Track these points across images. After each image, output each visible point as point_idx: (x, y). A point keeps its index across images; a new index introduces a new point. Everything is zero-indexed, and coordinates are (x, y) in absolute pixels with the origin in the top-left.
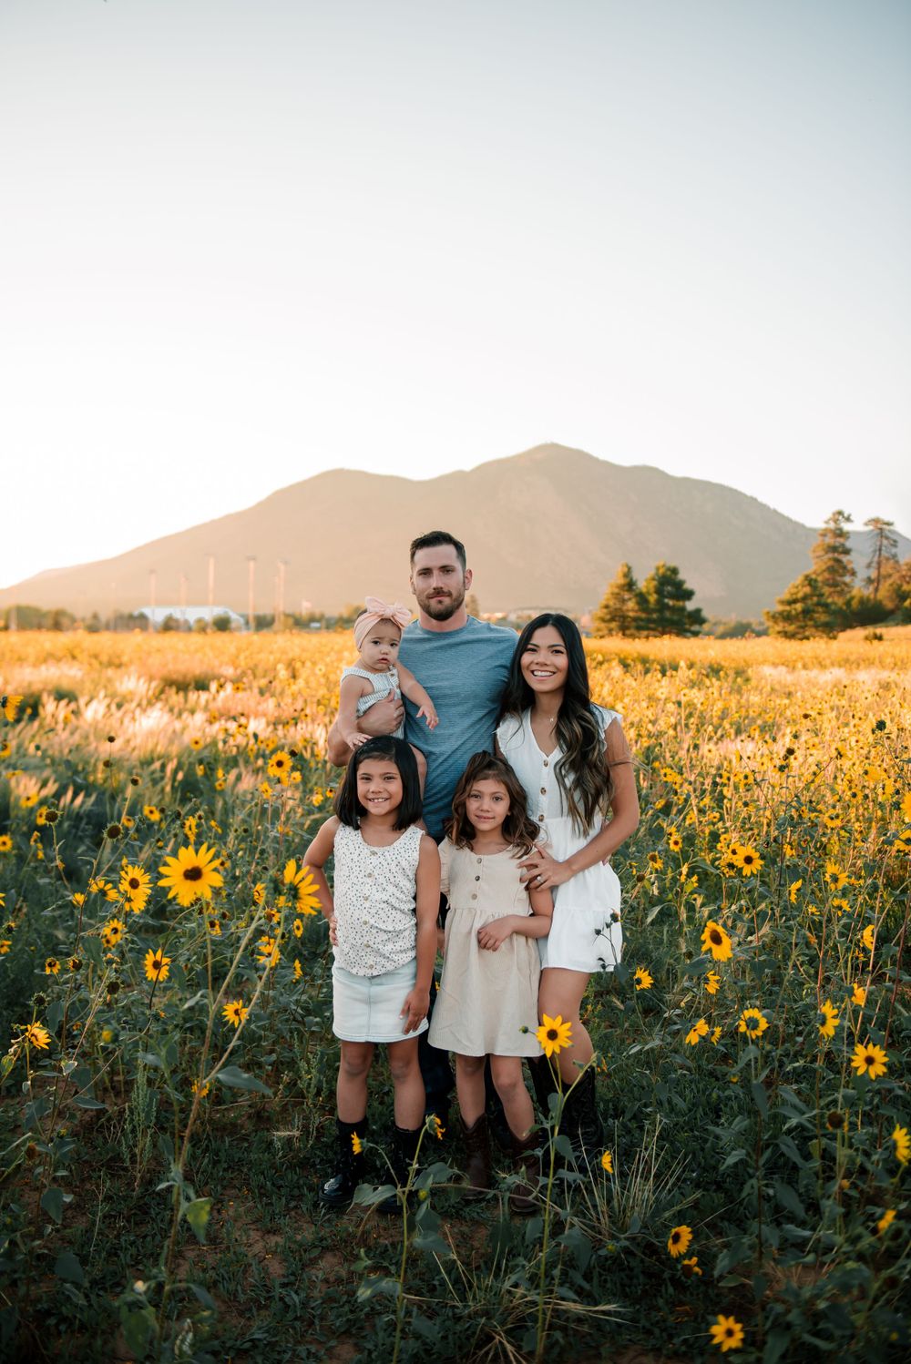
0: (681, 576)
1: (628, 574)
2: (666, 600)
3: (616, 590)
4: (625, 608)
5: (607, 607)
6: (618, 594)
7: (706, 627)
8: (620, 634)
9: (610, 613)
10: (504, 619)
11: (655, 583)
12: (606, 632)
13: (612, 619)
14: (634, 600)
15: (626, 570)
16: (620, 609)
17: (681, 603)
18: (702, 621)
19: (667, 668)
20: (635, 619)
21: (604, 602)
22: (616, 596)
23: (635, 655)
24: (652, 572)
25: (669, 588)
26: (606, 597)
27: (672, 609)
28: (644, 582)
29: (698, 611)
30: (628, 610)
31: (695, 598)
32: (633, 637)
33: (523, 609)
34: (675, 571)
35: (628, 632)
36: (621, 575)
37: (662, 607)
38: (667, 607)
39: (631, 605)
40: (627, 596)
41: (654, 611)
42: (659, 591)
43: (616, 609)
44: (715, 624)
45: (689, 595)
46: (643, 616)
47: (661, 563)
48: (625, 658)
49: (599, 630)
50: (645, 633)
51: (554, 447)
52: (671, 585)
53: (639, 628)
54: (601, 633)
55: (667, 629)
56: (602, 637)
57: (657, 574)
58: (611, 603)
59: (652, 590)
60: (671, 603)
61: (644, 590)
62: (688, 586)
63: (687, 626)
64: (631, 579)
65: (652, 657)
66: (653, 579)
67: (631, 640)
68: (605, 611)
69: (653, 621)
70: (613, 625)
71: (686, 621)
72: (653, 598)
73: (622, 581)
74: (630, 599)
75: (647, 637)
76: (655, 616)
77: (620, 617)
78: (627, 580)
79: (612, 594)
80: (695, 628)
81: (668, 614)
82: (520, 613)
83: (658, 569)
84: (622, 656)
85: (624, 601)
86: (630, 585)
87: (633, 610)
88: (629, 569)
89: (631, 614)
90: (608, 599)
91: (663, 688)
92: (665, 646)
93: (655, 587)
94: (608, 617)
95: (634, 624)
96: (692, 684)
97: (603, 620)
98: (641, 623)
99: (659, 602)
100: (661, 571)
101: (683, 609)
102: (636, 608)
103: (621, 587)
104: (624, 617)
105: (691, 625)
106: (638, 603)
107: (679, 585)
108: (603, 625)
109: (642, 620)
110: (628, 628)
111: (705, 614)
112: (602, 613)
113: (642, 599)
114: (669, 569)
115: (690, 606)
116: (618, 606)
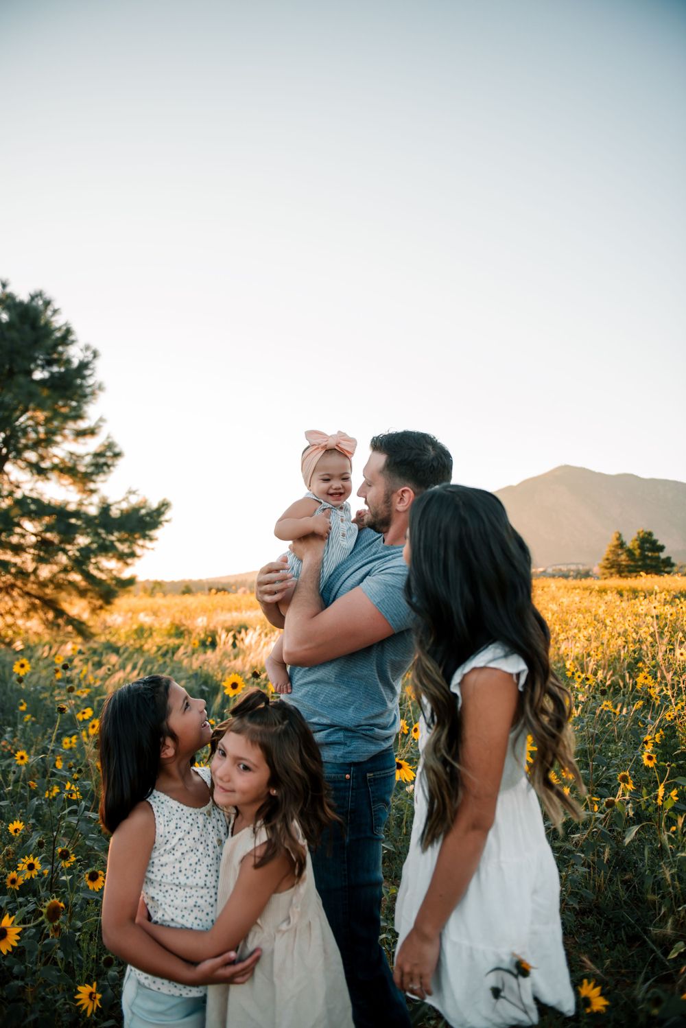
0: (655, 537)
1: (619, 538)
2: (647, 553)
3: (613, 549)
4: (619, 559)
5: (607, 559)
6: (614, 551)
7: (675, 569)
8: (618, 576)
9: (610, 563)
10: (544, 572)
11: (638, 542)
12: (608, 575)
13: (612, 567)
14: (625, 554)
15: (618, 536)
16: (617, 560)
17: (656, 554)
18: (672, 565)
19: (649, 594)
20: (627, 566)
21: (605, 557)
22: (613, 552)
23: (628, 588)
24: (635, 536)
25: (648, 545)
26: (606, 553)
27: (651, 558)
28: (630, 542)
29: (669, 559)
30: (622, 561)
31: (665, 550)
32: (626, 577)
33: (555, 565)
34: (650, 534)
35: (623, 575)
36: (615, 539)
37: (644, 557)
38: (647, 557)
39: (623, 557)
40: (620, 552)
41: (639, 560)
42: (641, 547)
43: (614, 561)
44: (681, 567)
45: (661, 548)
46: (632, 563)
47: (640, 530)
48: (622, 590)
49: (604, 574)
50: (635, 574)
51: (567, 466)
52: (649, 543)
53: (630, 572)
54: (605, 576)
55: (649, 571)
56: (605, 578)
57: (639, 536)
58: (610, 557)
59: (636, 547)
60: (650, 554)
61: (631, 547)
62: (660, 543)
63: (662, 569)
64: (622, 541)
65: (639, 589)
66: (637, 540)
67: (625, 579)
68: (607, 562)
69: (640, 567)
70: (613, 570)
71: (661, 565)
72: (637, 552)
73: (616, 543)
74: (622, 554)
75: (636, 577)
76: (640, 563)
77: (617, 565)
78: (619, 542)
79: (610, 551)
80: (667, 569)
81: (648, 562)
82: (554, 567)
83: (639, 533)
84: (619, 589)
85: (618, 555)
86: (621, 545)
87: (625, 560)
88: (620, 535)
89: (624, 563)
90: (608, 555)
92: (645, 581)
93: (638, 545)
94: (609, 566)
95: (626, 569)
96: (666, 603)
97: (606, 568)
98: (631, 568)
99: (641, 554)
100: (641, 535)
101: (658, 558)
102: (627, 559)
103: (616, 546)
104: (620, 565)
105: (665, 567)
106: (628, 556)
107: (655, 542)
108: (606, 571)
109: (631, 566)
110: (623, 572)
111: (673, 560)
112: (605, 563)
113: (630, 553)
114: (646, 533)
115: (663, 555)
116: (615, 558)
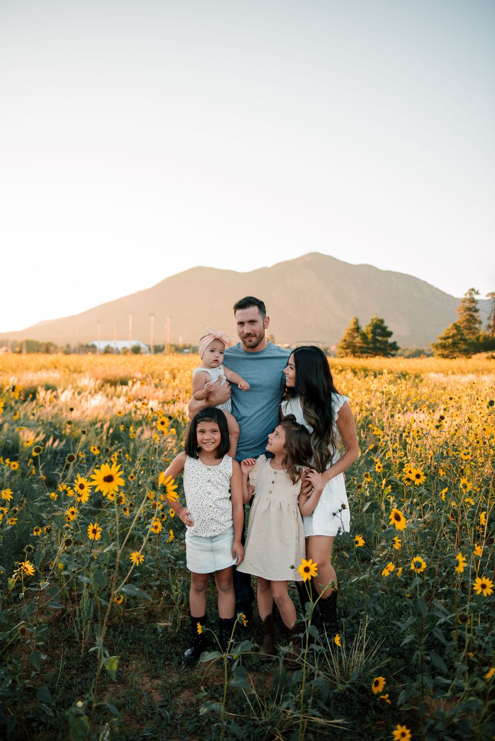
0: (385, 324)
1: (356, 323)
2: (377, 337)
3: (350, 332)
4: (355, 341)
5: (345, 341)
6: (351, 334)
7: (399, 352)
8: (352, 356)
9: (347, 344)
11: (371, 328)
12: (344, 354)
13: (348, 348)
14: (359, 337)
15: (355, 320)
16: (352, 342)
17: (385, 339)
18: (397, 349)
19: (377, 374)
20: (360, 348)
21: (343, 338)
23: (360, 367)
24: (370, 322)
25: (379, 331)
26: (344, 335)
27: (381, 342)
28: (365, 327)
29: (395, 343)
30: (356, 343)
31: (393, 336)
32: (359, 357)
33: (299, 342)
34: (382, 321)
35: (356, 355)
36: (352, 323)
37: (375, 341)
38: (378, 341)
39: (358, 340)
40: (356, 335)
41: (371, 343)
42: (373, 332)
43: (350, 342)
44: (404, 350)
45: (390, 334)
46: (365, 346)
47: (375, 317)
48: (355, 369)
49: (340, 353)
50: (366, 355)
51: (316, 254)
52: (380, 329)
53: (363, 352)
54: (341, 355)
55: (378, 353)
56: (342, 357)
57: (372, 323)
58: (347, 339)
59: (369, 332)
60: (380, 339)
61: (365, 332)
62: (389, 329)
63: (389, 351)
64: (358, 326)
65: (369, 368)
66: (370, 326)
67: (358, 359)
68: (344, 343)
69: (371, 349)
70: (348, 351)
71: (388, 348)
72: (370, 336)
73: (353, 327)
74: (357, 337)
75: (367, 357)
76: (371, 346)
77: (352, 346)
78: (356, 326)
79: (348, 334)
80: (393, 352)
81: (378, 345)
83: (373, 320)
84: (353, 368)
85: (354, 338)
86: (357, 329)
87: (359, 343)
88: (357, 320)
89: (358, 345)
90: (346, 337)
91: (374, 384)
92: (376, 362)
93: (371, 330)
94: (346, 346)
95: (360, 350)
96: (391, 382)
97: (343, 348)
98: (364, 350)
99: (373, 338)
100: (375, 321)
101: (387, 342)
102: (361, 341)
103: (353, 330)
104: (354, 346)
105: (391, 350)
106: (362, 339)
107: (384, 329)
108: (342, 351)
109: (364, 348)
110: (356, 352)
111: (398, 345)
112: (342, 344)
113: (364, 336)
114: (379, 320)
115: (390, 340)
116: (351, 340)
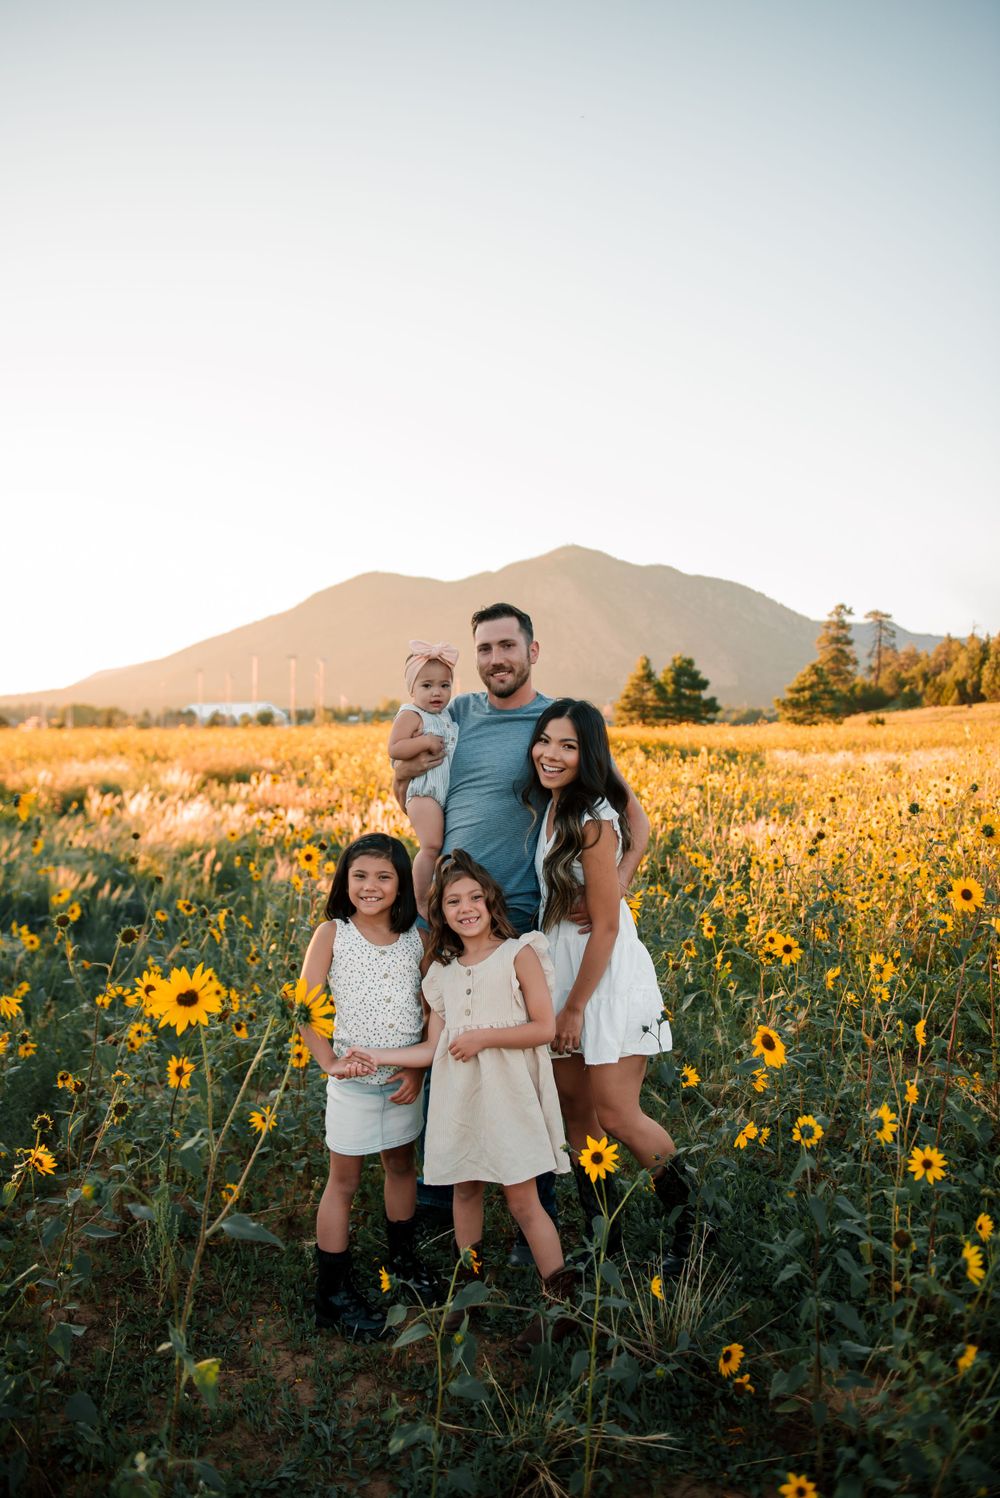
0: (697, 667)
1: (646, 666)
2: (683, 690)
3: (636, 681)
4: (644, 698)
5: (627, 697)
6: (637, 685)
7: (720, 715)
8: (641, 723)
9: (630, 703)
11: (672, 674)
12: (627, 720)
13: (633, 709)
14: (653, 690)
15: (645, 662)
16: (640, 699)
17: (697, 693)
18: (716, 709)
19: (687, 754)
20: (655, 708)
21: (625, 693)
22: (636, 687)
23: (656, 742)
24: (669, 664)
25: (686, 678)
26: (626, 687)
27: (689, 698)
28: (662, 672)
29: (713, 700)
30: (647, 700)
31: (710, 687)
32: (652, 725)
34: (690, 663)
35: (648, 721)
36: (640, 666)
37: (679, 696)
38: (683, 696)
39: (650, 694)
40: (646, 686)
41: (672, 700)
42: (676, 681)
43: (636, 699)
44: (729, 712)
45: (704, 685)
46: (662, 705)
47: (677, 655)
48: (647, 745)
49: (620, 719)
50: (664, 721)
51: (575, 548)
52: (687, 676)
53: (658, 717)
54: (622, 722)
55: (685, 717)
56: (623, 725)
57: (674, 665)
58: (631, 693)
59: (669, 680)
60: (687, 692)
61: (662, 681)
62: (703, 676)
63: (703, 714)
64: (650, 671)
65: (671, 744)
66: (671, 670)
67: (650, 728)
68: (626, 701)
69: (672, 710)
70: (634, 714)
71: (702, 709)
72: (670, 688)
73: (641, 672)
74: (649, 689)
75: (666, 725)
76: (672, 705)
77: (640, 706)
78: (646, 672)
79: (632, 685)
80: (710, 716)
81: (684, 703)
83: (674, 661)
84: (643, 743)
85: (643, 692)
86: (649, 676)
87: (652, 700)
88: (648, 661)
89: (651, 703)
90: (628, 690)
91: (685, 773)
92: (684, 733)
93: (672, 677)
94: (629, 706)
95: (653, 713)
96: (712, 770)
97: (624, 709)
98: (660, 712)
99: (676, 691)
100: (678, 663)
101: (699, 698)
102: (655, 697)
103: (641, 678)
104: (644, 707)
105: (707, 712)
106: (656, 693)
107: (694, 676)
108: (624, 714)
109: (660, 709)
110: (647, 717)
111: (719, 702)
112: (622, 703)
113: (660, 689)
114: (685, 661)
115: (706, 695)
116: (638, 696)
